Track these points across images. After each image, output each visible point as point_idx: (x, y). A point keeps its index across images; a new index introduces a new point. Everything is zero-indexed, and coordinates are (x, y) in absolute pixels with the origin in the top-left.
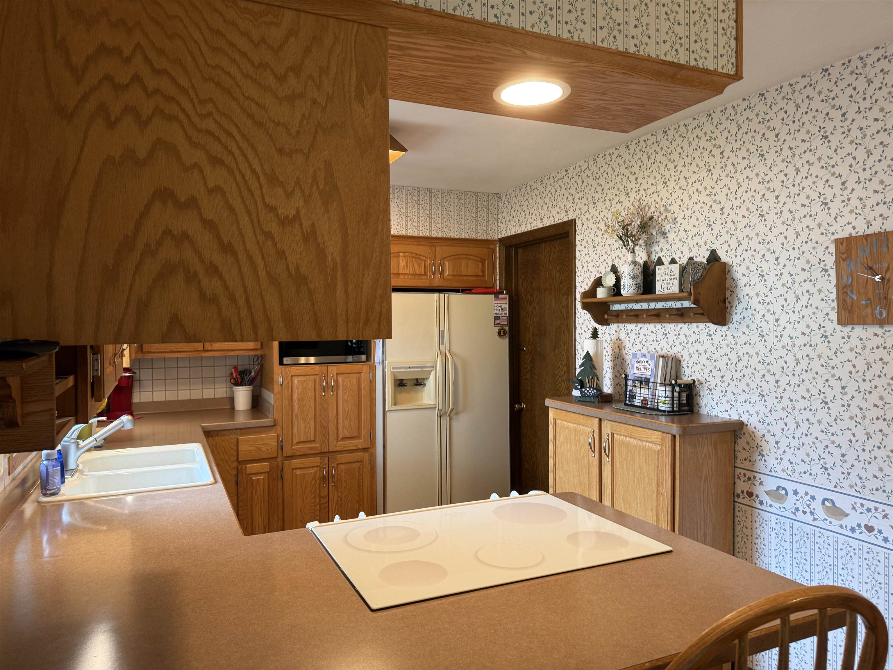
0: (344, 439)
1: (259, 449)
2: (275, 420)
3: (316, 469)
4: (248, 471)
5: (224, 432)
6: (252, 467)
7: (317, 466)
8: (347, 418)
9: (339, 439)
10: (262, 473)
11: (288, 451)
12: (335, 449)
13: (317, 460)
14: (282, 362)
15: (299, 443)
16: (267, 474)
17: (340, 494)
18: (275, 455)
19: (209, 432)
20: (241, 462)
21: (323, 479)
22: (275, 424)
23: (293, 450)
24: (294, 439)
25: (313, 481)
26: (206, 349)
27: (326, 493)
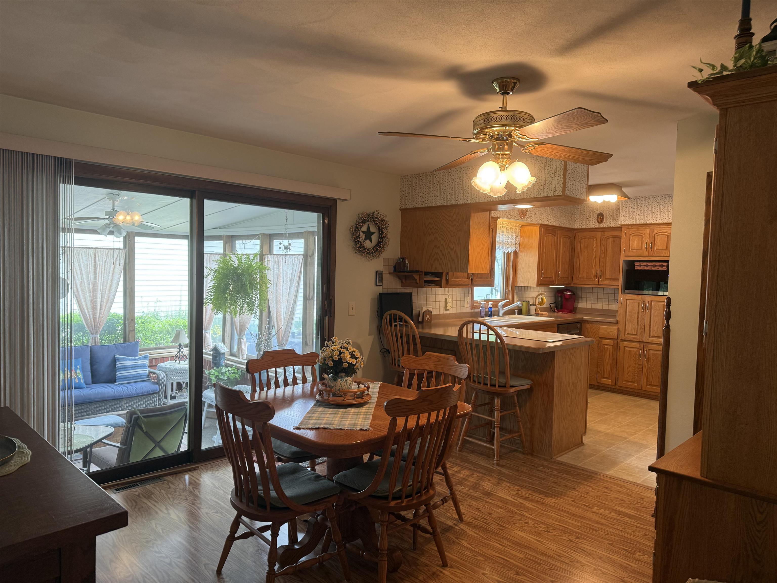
0: (653, 337)
1: (609, 333)
2: (617, 321)
3: (637, 349)
4: (603, 343)
5: (594, 323)
6: (605, 341)
7: (638, 348)
8: (655, 326)
9: (651, 336)
10: (610, 345)
11: (622, 337)
12: (648, 341)
13: (637, 345)
14: (623, 292)
15: (628, 334)
16: (612, 346)
17: (649, 366)
18: (616, 338)
19: (588, 321)
20: (600, 338)
21: (640, 355)
22: (617, 323)
23: (626, 337)
24: (626, 331)
25: (635, 355)
26: (599, 284)
27: (642, 363)
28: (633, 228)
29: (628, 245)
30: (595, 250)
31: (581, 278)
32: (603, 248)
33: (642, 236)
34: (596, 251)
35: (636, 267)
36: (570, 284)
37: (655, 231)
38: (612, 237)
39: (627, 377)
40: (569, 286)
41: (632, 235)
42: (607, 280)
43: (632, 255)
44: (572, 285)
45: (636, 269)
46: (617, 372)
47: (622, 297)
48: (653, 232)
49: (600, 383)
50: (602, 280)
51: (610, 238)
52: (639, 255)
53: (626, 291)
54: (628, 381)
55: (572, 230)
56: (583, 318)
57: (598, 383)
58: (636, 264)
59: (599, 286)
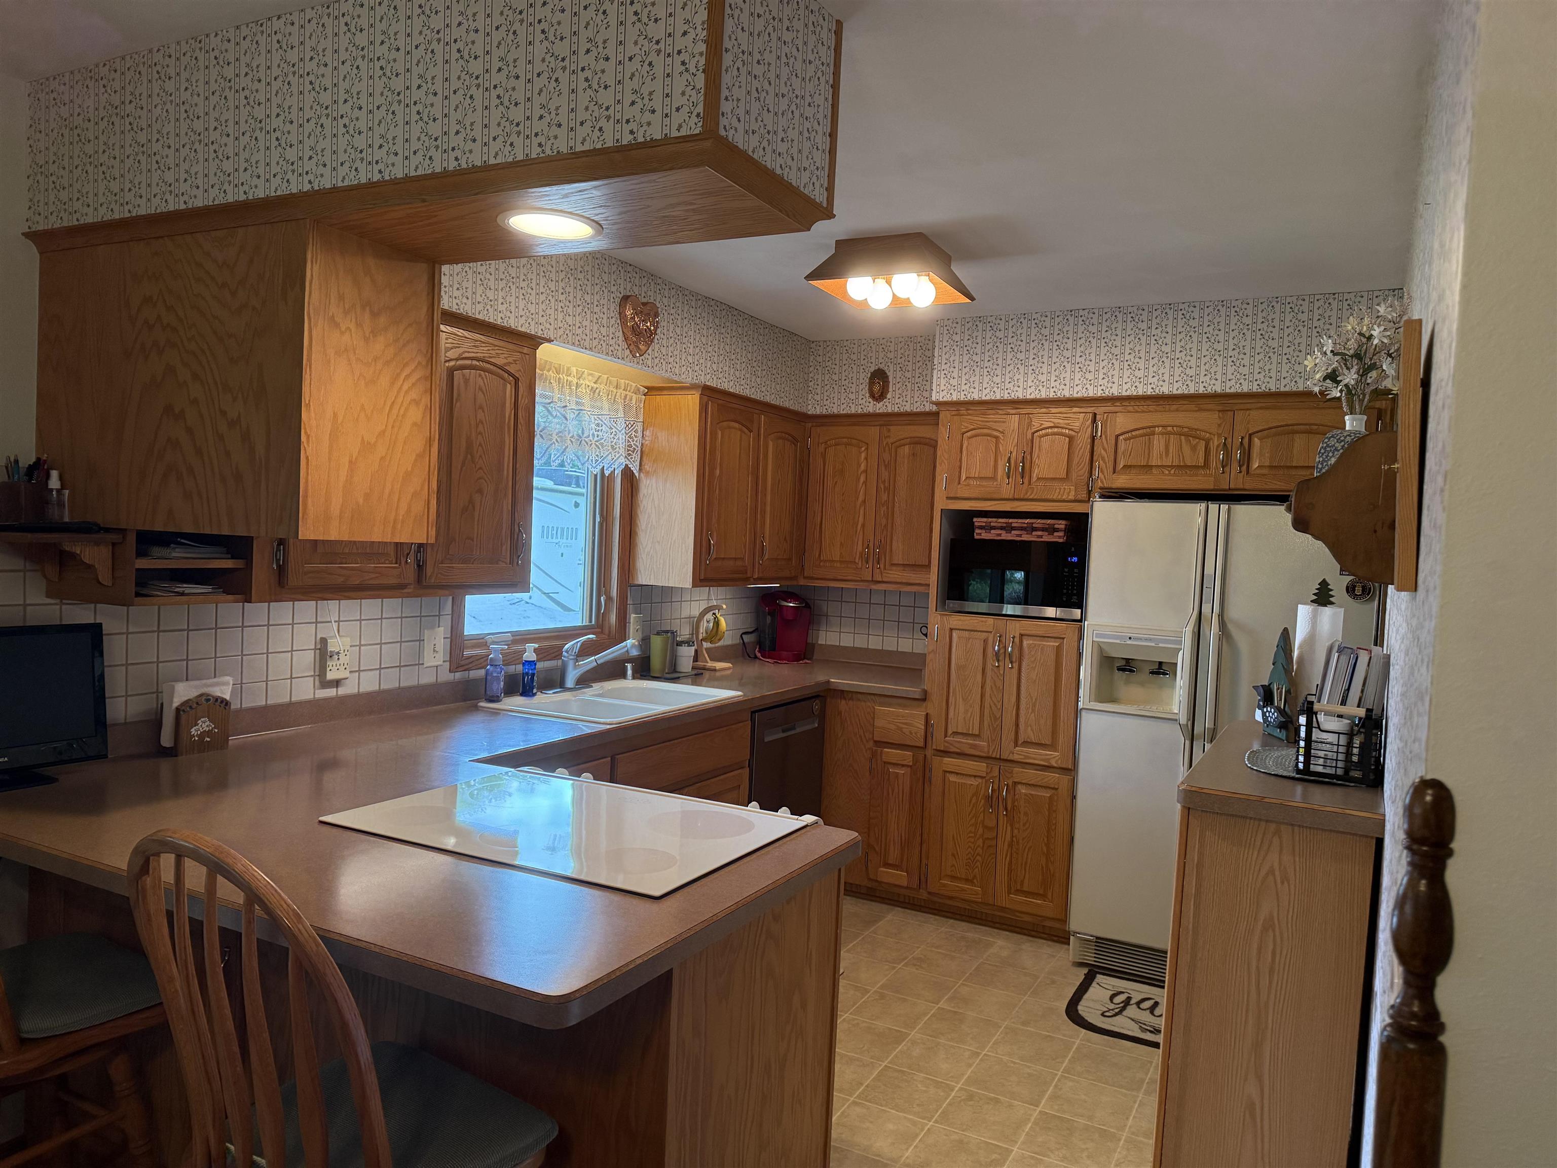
0: (1027, 743)
1: (901, 729)
2: (925, 692)
3: (980, 780)
4: (885, 758)
5: (860, 696)
6: (891, 754)
7: (982, 777)
8: (1033, 711)
9: (1020, 742)
10: (903, 766)
11: (938, 741)
12: (1011, 757)
13: (981, 767)
14: (942, 604)
15: (955, 733)
16: (909, 769)
17: (1016, 831)
18: (921, 744)
19: (843, 691)
20: (876, 742)
21: (989, 799)
22: (924, 698)
23: (947, 742)
24: (949, 726)
25: (974, 801)
26: (875, 579)
27: (994, 823)
28: (969, 415)
29: (958, 463)
30: (862, 479)
31: (825, 561)
32: (885, 474)
33: (997, 437)
34: (865, 482)
35: (977, 531)
36: (795, 578)
37: (1036, 425)
38: (910, 444)
39: (953, 866)
40: (795, 583)
41: (969, 434)
42: (894, 568)
43: (966, 495)
44: (802, 582)
45: (976, 537)
46: (924, 846)
47: (938, 622)
48: (1030, 425)
49: (877, 881)
50: (882, 566)
51: (904, 445)
52: (989, 497)
53: (952, 604)
54: (954, 878)
55: (801, 418)
56: (828, 682)
57: (870, 879)
58: (976, 524)
59: (874, 587)
